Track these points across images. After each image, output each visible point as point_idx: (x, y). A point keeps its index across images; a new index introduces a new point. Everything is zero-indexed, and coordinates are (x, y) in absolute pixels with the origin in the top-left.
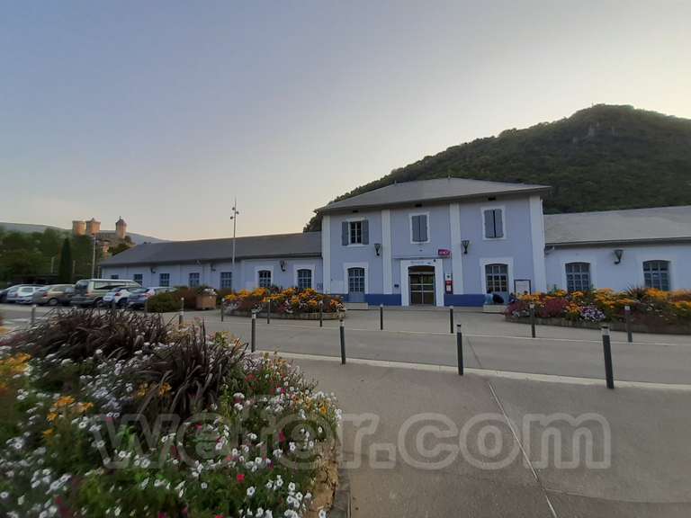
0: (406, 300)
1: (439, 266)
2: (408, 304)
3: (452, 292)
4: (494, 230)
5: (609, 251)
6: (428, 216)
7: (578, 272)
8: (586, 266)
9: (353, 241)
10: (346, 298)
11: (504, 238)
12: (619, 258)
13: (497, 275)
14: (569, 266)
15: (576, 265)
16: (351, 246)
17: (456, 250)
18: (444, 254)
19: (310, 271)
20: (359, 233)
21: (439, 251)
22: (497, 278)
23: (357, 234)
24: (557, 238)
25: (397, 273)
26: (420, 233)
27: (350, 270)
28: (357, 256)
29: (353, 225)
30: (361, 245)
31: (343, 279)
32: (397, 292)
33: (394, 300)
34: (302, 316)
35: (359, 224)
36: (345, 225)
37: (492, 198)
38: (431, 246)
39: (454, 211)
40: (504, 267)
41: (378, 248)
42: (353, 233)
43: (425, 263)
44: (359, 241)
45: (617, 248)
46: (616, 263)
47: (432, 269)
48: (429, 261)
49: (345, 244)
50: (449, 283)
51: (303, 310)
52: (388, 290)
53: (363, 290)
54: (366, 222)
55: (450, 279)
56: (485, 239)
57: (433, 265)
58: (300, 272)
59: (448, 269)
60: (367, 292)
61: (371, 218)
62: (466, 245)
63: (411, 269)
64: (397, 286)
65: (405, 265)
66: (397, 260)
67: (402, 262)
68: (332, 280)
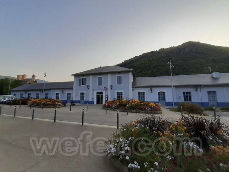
0: (95, 103)
1: (104, 92)
3: (107, 100)
4: (119, 82)
5: (149, 89)
6: (102, 77)
7: (141, 95)
8: (144, 93)
9: (82, 85)
10: (79, 102)
11: (122, 84)
12: (151, 91)
13: (120, 95)
14: (139, 93)
15: (141, 92)
16: (81, 86)
17: (109, 88)
18: (106, 89)
19: (70, 93)
21: (104, 88)
23: (83, 82)
25: (93, 95)
26: (100, 83)
27: (81, 93)
28: (83, 89)
29: (82, 79)
30: (84, 86)
31: (78, 96)
32: (93, 100)
33: (92, 103)
35: (84, 79)
36: (80, 79)
37: (119, 72)
38: (102, 87)
39: (109, 76)
40: (122, 93)
41: (88, 86)
43: (101, 91)
44: (84, 84)
45: (151, 87)
47: (103, 93)
48: (102, 91)
49: (80, 85)
50: (107, 98)
52: (90, 100)
53: (84, 99)
54: (86, 79)
55: (107, 96)
56: (117, 84)
57: (103, 92)
58: (68, 93)
59: (107, 93)
60: (85, 100)
61: (87, 78)
62: (111, 86)
63: (97, 93)
64: (93, 98)
65: (96, 92)
66: (93, 90)
67: (95, 91)
68: (75, 96)
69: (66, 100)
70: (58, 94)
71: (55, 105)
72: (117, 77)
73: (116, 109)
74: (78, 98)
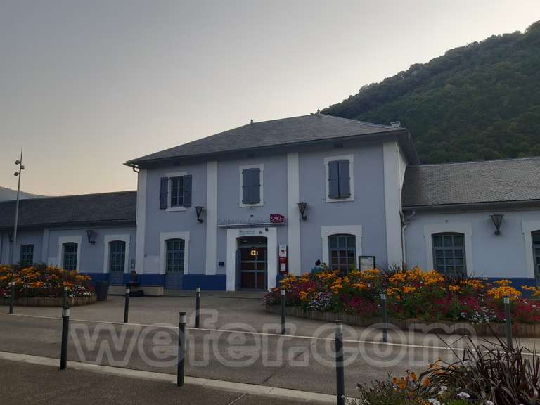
0: (231, 285)
1: (272, 235)
2: (233, 289)
3: (286, 272)
4: (339, 190)
5: (486, 217)
6: (262, 170)
7: (450, 245)
8: (460, 237)
9: (174, 204)
10: (161, 281)
11: (352, 198)
12: (499, 227)
13: (342, 246)
14: (436, 238)
15: (448, 235)
16: (170, 209)
17: (293, 215)
18: (278, 221)
19: (124, 244)
20: (182, 192)
21: (272, 216)
22: (343, 253)
23: (180, 194)
25: (221, 247)
26: (251, 196)
28: (176, 223)
29: (174, 180)
30: (182, 209)
31: (158, 254)
32: (221, 273)
33: (217, 283)
35: (181, 178)
36: (164, 181)
37: (339, 144)
38: (263, 211)
39: (293, 166)
40: (352, 238)
41: (201, 213)
42: (174, 192)
43: (256, 232)
44: (181, 204)
46: (495, 234)
47: (264, 240)
48: (260, 229)
49: (163, 206)
50: (283, 260)
52: (211, 270)
53: (182, 268)
54: (189, 178)
55: (285, 255)
56: (328, 199)
57: (265, 234)
58: (112, 244)
59: (282, 239)
60: (186, 272)
61: (194, 172)
62: (303, 208)
63: (241, 241)
64: (222, 264)
65: (233, 236)
66: (224, 227)
67: (229, 231)
68: (145, 255)
69: (105, 271)
70: (70, 248)
71: (61, 293)
72: (330, 164)
74: (157, 265)
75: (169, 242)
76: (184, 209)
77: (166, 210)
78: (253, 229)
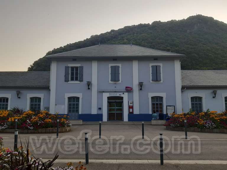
0: (105, 118)
1: (125, 96)
2: (106, 120)
3: (132, 112)
4: (156, 78)
6: (120, 66)
7: (197, 102)
8: (200, 99)
9: (72, 79)
10: (67, 117)
11: (162, 82)
12: (215, 95)
15: (196, 98)
16: (70, 82)
17: (136, 88)
19: (40, 98)
20: (77, 74)
21: (126, 87)
22: (157, 104)
23: (75, 75)
24: (187, 83)
26: (115, 77)
29: (72, 68)
30: (78, 82)
31: (64, 104)
32: (100, 113)
33: (99, 117)
34: (40, 130)
35: (77, 68)
36: (67, 68)
37: (156, 59)
40: (161, 98)
41: (89, 84)
42: (72, 74)
43: (118, 95)
44: (77, 79)
45: (214, 89)
46: (214, 97)
47: (122, 98)
48: (120, 93)
49: (66, 80)
50: (131, 107)
51: (41, 126)
52: (94, 111)
54: (82, 68)
55: (132, 105)
56: (151, 82)
57: (122, 96)
58: (32, 99)
59: (131, 98)
60: (80, 113)
61: (85, 66)
62: (141, 85)
63: (109, 98)
64: (100, 109)
65: (106, 96)
66: (101, 92)
67: (104, 93)
68: (56, 105)
70: (3, 100)
73: (215, 130)
74: (63, 109)
75: (70, 99)
76: (79, 82)
77: (69, 82)
78: (116, 93)
